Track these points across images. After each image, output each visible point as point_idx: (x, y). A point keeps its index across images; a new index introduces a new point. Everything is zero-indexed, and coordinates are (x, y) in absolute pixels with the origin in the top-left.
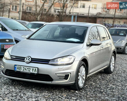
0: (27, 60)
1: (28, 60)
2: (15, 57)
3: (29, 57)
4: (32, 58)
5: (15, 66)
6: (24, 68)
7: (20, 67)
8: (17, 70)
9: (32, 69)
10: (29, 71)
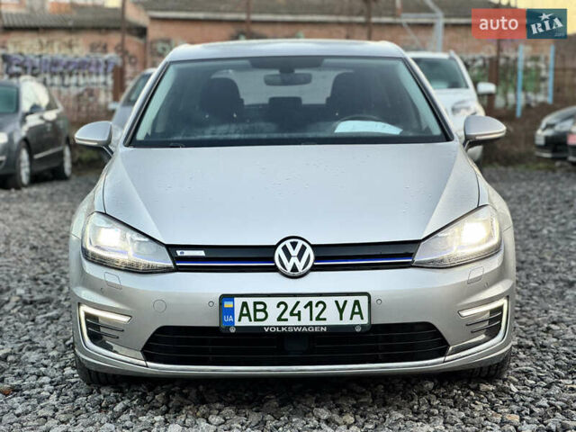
0: (294, 260)
1: (300, 256)
2: (201, 253)
3: (300, 243)
5: (221, 304)
6: (283, 307)
7: (255, 303)
8: (237, 324)
9: (337, 302)
10: (315, 316)
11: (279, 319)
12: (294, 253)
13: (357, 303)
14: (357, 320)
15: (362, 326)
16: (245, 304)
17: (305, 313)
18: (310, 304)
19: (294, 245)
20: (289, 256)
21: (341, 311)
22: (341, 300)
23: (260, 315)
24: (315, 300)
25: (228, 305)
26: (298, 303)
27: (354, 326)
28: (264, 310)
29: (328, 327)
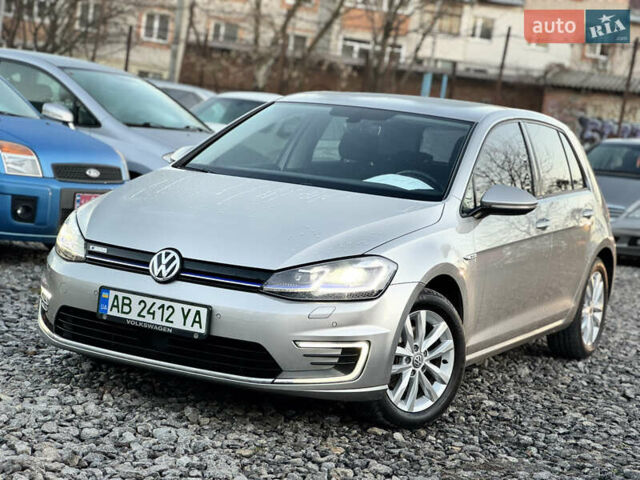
0: (163, 267)
1: (167, 265)
3: (173, 254)
4: (183, 260)
5: (100, 295)
6: (143, 304)
7: (124, 298)
8: (109, 313)
9: (183, 309)
10: (165, 318)
11: (139, 315)
12: (165, 261)
13: (198, 313)
14: (196, 328)
15: (200, 334)
16: (116, 297)
17: (158, 313)
18: (162, 306)
19: (167, 254)
20: (160, 263)
21: (185, 317)
22: (187, 307)
23: (126, 309)
24: (167, 304)
25: (104, 295)
26: (154, 303)
27: (193, 333)
28: (129, 305)
29: (174, 329)
